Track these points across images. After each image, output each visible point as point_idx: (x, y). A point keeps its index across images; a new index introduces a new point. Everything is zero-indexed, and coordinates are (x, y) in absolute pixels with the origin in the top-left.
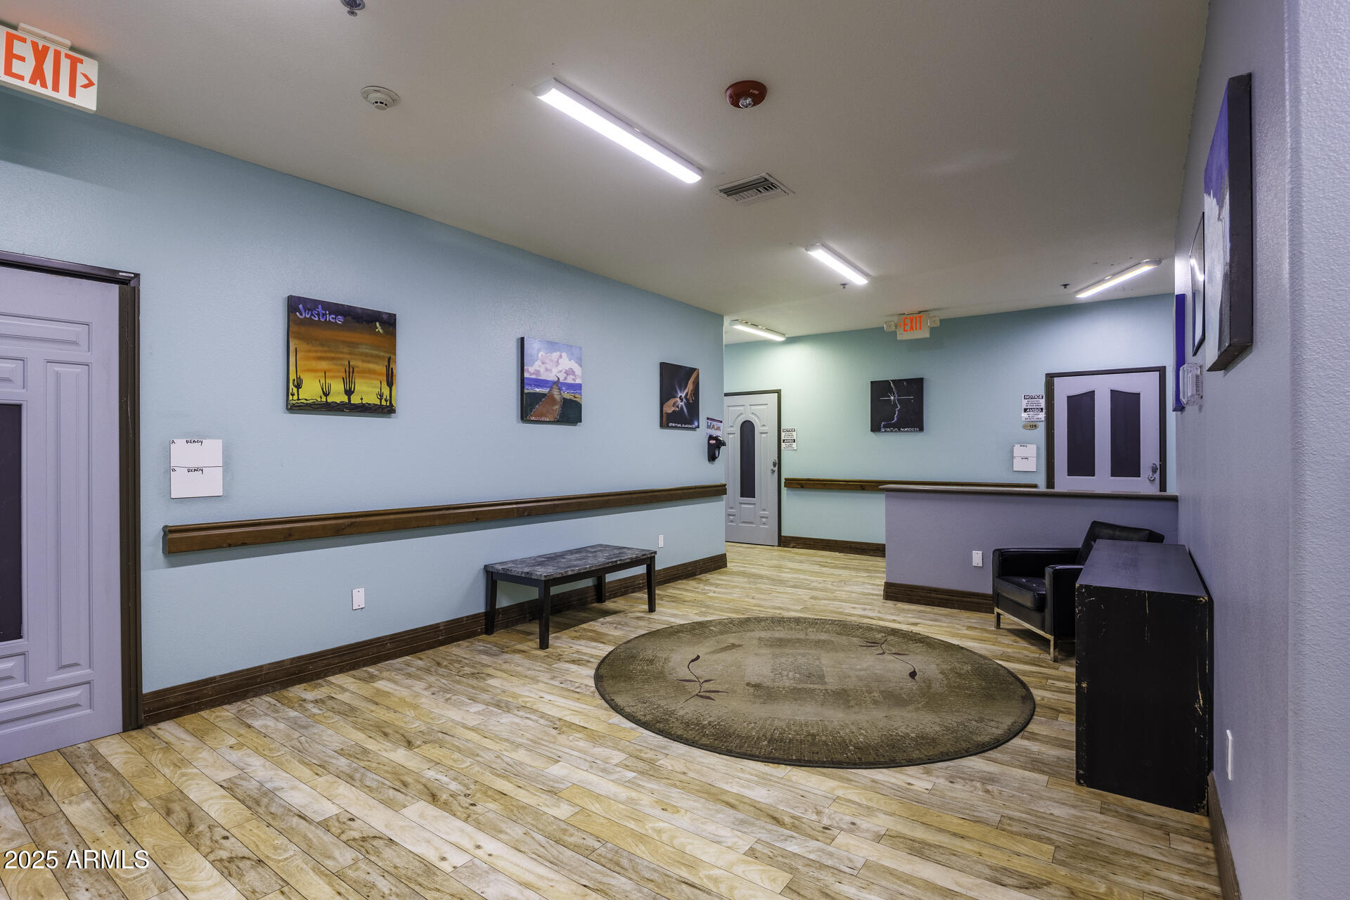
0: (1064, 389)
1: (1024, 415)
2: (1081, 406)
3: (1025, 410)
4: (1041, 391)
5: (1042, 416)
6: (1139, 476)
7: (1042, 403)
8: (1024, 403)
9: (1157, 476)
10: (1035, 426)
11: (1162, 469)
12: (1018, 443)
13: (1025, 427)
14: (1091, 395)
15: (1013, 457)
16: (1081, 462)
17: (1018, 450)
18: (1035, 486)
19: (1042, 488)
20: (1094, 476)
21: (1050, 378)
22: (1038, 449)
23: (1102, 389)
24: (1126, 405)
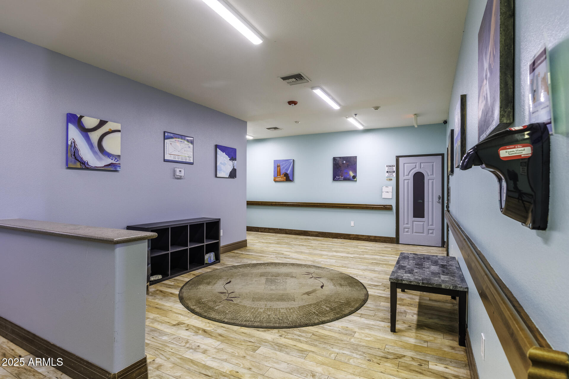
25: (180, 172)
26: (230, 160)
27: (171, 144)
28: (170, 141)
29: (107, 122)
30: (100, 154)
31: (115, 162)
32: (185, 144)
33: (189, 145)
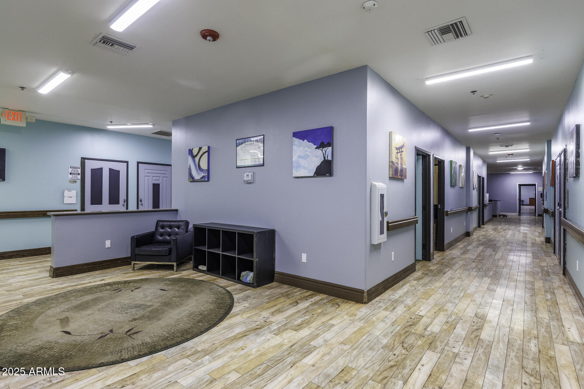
0: (90, 166)
1: (71, 176)
2: (97, 174)
3: (71, 174)
4: (79, 165)
5: (79, 177)
6: (119, 204)
7: (79, 171)
8: (70, 170)
9: (125, 203)
10: (76, 182)
11: (127, 201)
12: (67, 190)
13: (70, 182)
14: (101, 169)
15: (64, 197)
16: (97, 199)
17: (66, 193)
18: (76, 210)
19: (79, 211)
20: (102, 204)
21: (83, 160)
22: (77, 192)
23: (106, 167)
24: (114, 175)
25: (247, 177)
26: (316, 148)
27: (241, 150)
28: (241, 147)
29: (202, 147)
30: (199, 171)
31: (205, 175)
32: (255, 145)
33: (258, 145)
